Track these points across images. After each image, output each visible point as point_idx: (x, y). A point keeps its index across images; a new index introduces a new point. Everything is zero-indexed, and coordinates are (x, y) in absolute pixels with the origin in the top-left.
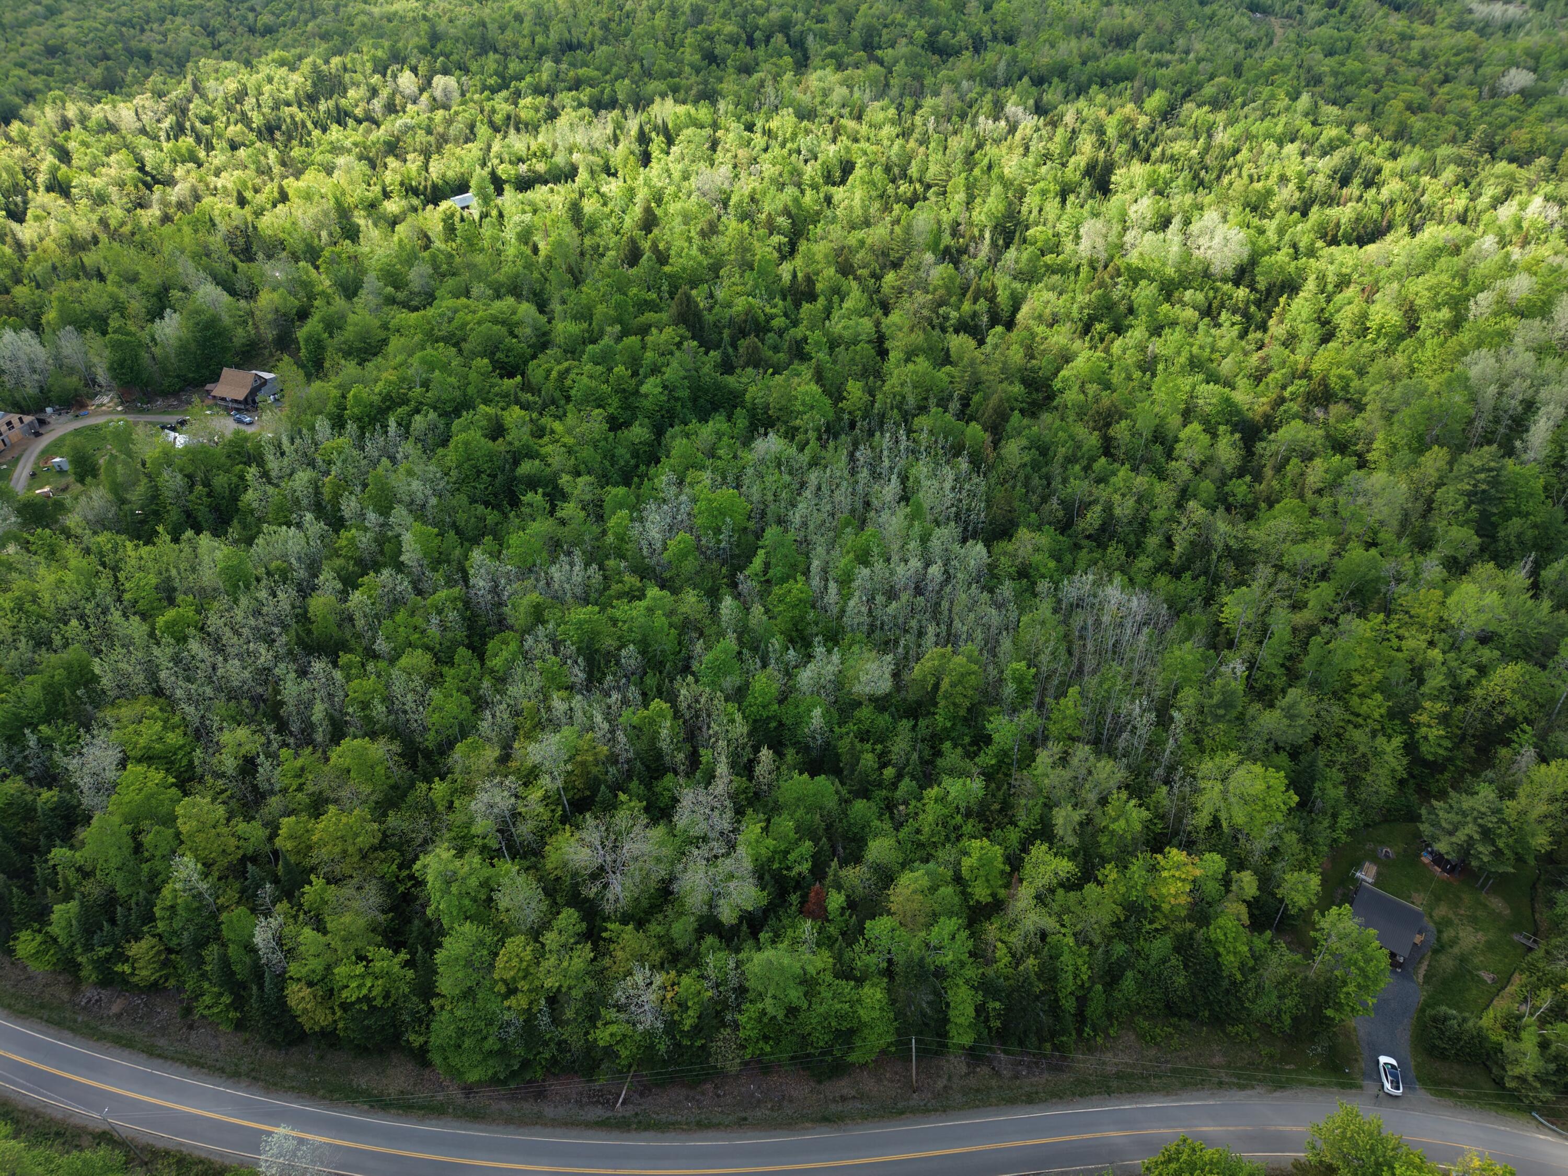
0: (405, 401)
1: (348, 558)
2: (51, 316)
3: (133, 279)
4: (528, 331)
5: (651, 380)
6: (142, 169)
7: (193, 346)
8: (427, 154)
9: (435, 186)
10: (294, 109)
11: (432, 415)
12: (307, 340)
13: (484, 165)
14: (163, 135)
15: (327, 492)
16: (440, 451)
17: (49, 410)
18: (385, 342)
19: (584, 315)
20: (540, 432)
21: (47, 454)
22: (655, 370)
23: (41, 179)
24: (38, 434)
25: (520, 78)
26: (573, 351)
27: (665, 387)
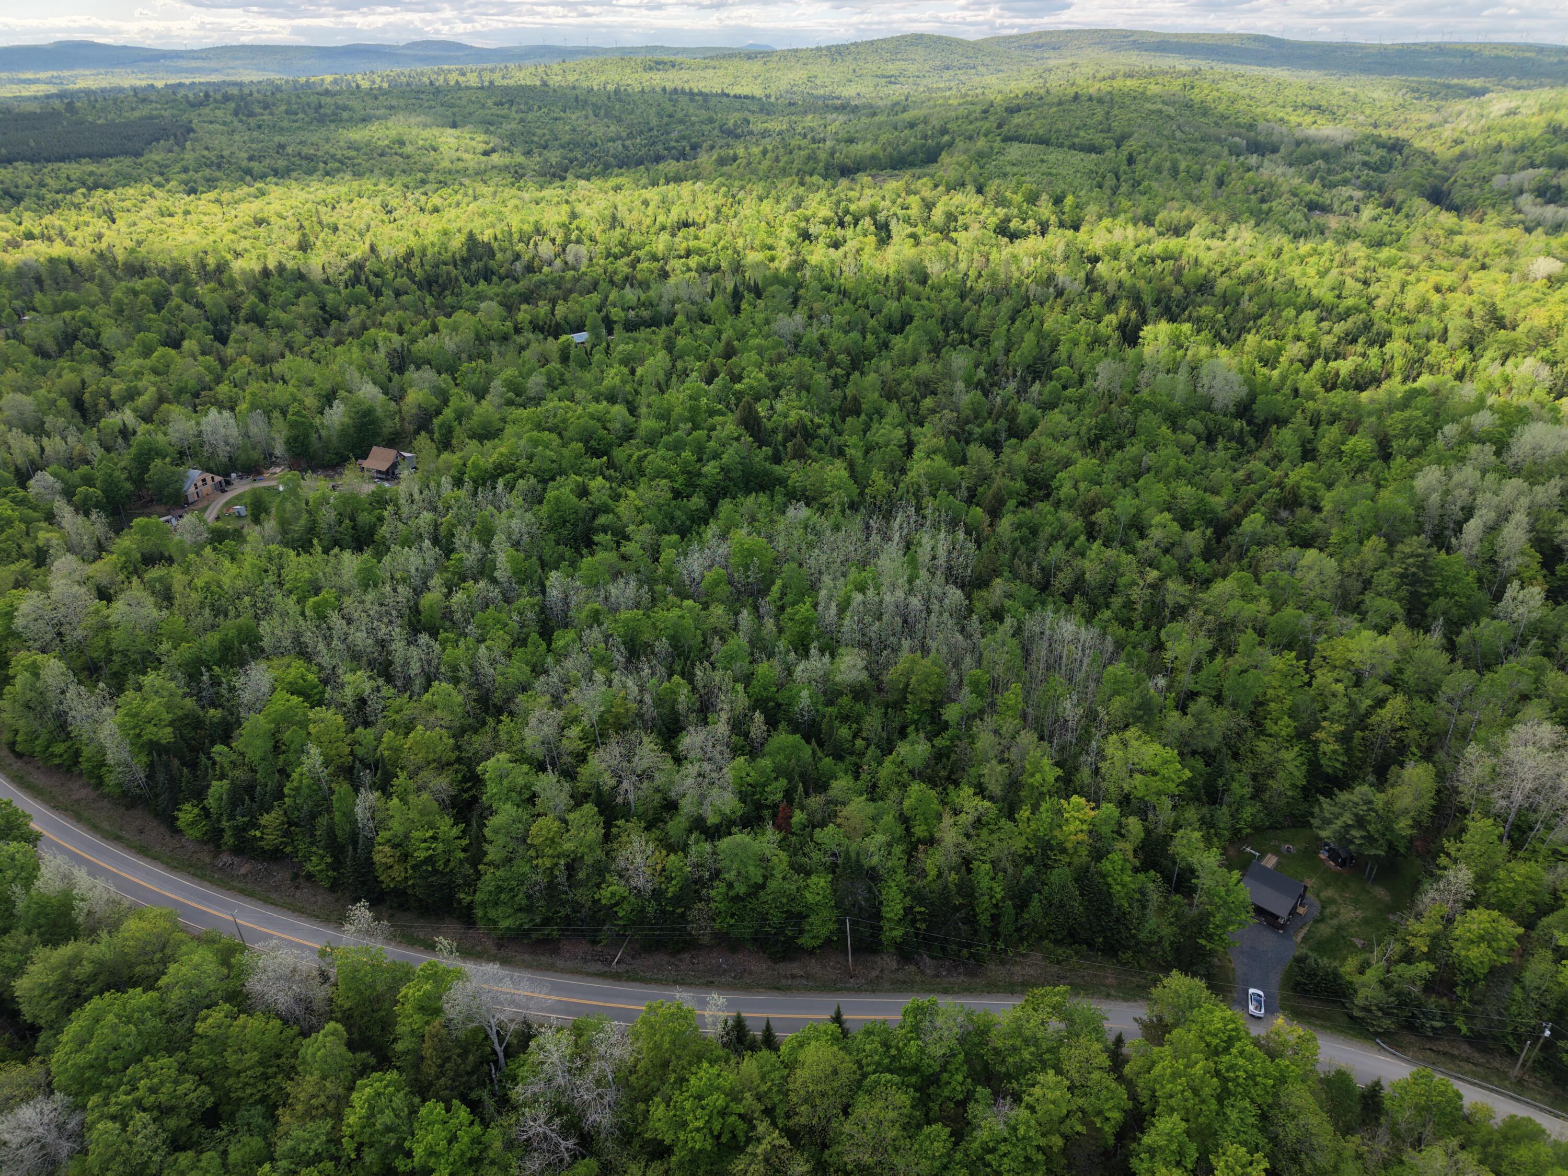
0: (513, 470)
1: (454, 573)
2: (243, 407)
3: (310, 384)
4: (618, 425)
5: (712, 463)
6: (323, 308)
7: (351, 431)
8: (553, 302)
9: (558, 325)
10: (451, 268)
11: (533, 480)
12: (440, 427)
13: (599, 310)
14: (342, 285)
15: (443, 530)
16: (536, 507)
17: (233, 475)
18: (502, 430)
19: (664, 416)
20: (617, 497)
21: (229, 504)
22: (716, 456)
23: (243, 313)
24: (223, 491)
25: (638, 248)
26: (651, 441)
27: (722, 469)
